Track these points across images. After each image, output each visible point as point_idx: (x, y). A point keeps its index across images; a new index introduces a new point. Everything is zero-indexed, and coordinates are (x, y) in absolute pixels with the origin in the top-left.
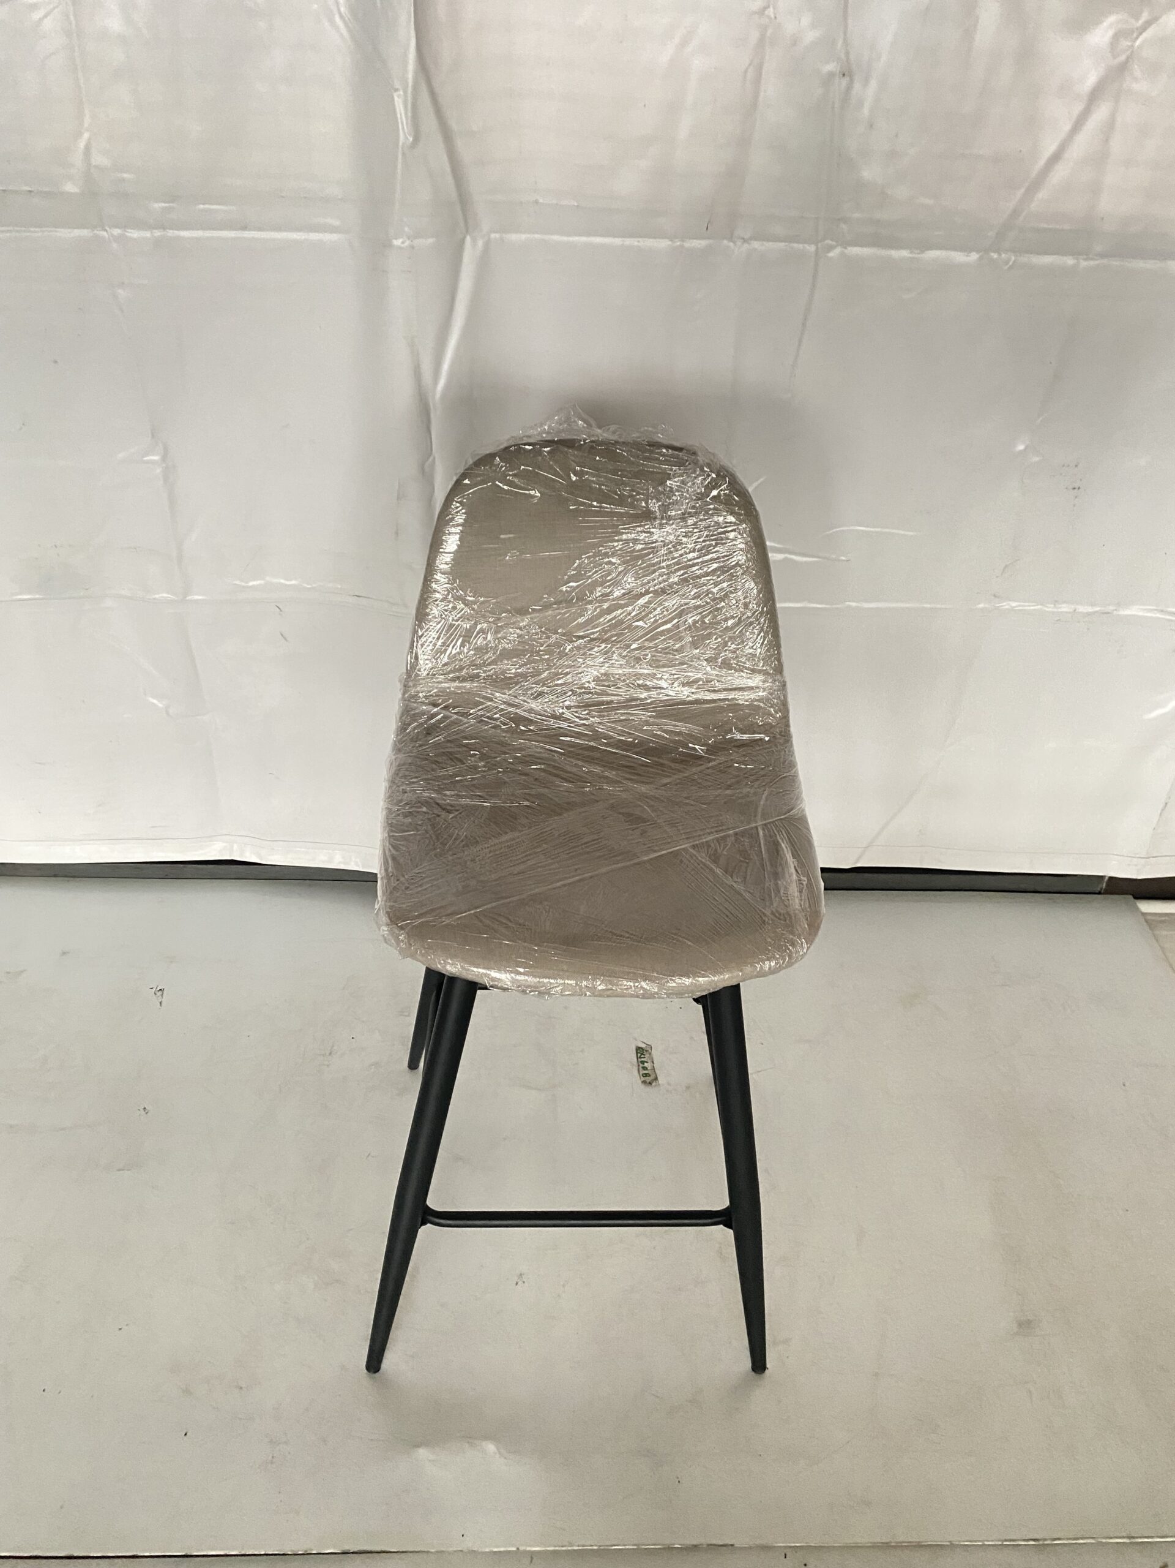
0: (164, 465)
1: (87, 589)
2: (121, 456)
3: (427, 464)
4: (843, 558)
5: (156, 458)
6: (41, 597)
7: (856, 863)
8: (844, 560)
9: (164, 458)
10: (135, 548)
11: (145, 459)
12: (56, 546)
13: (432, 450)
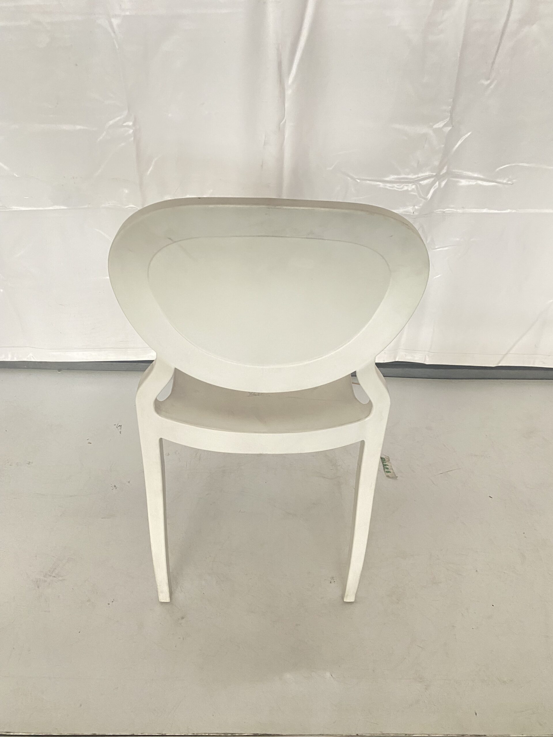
0: (134, 128)
1: (89, 204)
2: (111, 122)
3: (282, 123)
4: (509, 182)
5: (131, 124)
6: (66, 208)
7: (499, 363)
8: (510, 184)
9: (134, 124)
10: (116, 179)
11: (125, 124)
12: (73, 178)
13: (285, 115)
